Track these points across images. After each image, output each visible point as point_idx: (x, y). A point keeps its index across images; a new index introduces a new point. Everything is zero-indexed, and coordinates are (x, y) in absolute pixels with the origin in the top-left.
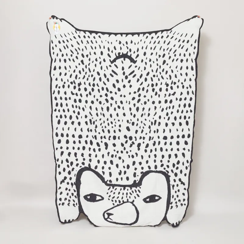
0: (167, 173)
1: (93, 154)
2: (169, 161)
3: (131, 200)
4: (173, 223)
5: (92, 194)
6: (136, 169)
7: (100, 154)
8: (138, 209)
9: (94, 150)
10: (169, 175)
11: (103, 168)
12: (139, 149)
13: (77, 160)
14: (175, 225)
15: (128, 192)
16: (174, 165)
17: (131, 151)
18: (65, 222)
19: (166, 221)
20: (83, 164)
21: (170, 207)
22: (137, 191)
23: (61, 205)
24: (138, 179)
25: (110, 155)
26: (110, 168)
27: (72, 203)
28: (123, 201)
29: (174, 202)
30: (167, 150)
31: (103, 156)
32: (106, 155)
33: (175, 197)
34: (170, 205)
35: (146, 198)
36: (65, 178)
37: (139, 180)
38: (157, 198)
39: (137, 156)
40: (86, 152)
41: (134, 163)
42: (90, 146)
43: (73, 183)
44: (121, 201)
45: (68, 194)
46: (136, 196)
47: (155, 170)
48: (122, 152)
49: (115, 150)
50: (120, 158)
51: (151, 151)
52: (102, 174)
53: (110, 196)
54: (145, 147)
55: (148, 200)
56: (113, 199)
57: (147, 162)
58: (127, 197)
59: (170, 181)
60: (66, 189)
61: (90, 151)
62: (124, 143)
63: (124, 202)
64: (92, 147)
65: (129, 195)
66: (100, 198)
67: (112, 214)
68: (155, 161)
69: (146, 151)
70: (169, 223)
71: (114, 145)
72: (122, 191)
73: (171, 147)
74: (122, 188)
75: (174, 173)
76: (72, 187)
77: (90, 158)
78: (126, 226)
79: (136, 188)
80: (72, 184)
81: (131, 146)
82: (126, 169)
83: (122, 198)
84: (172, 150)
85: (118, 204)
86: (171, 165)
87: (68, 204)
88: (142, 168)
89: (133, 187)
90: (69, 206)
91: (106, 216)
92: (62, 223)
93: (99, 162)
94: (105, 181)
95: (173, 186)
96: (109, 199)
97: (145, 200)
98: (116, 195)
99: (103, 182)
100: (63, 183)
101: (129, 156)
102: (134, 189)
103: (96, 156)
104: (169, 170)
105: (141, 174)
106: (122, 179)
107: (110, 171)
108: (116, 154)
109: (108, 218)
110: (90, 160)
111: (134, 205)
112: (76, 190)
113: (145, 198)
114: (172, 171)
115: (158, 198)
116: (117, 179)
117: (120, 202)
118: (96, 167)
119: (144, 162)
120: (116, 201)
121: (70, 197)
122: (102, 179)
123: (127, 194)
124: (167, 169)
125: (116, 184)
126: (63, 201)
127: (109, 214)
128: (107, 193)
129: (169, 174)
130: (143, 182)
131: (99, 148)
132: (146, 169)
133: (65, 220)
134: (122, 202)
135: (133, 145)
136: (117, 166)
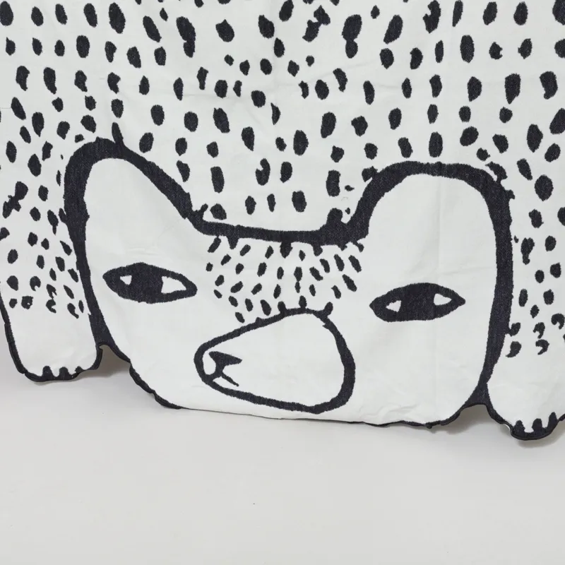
0: (495, 178)
1: (130, 77)
2: (506, 115)
3: (316, 304)
4: (519, 423)
5: (141, 266)
6: (337, 154)
7: (161, 78)
8: (350, 346)
9: (134, 57)
10: (507, 188)
11: (181, 146)
12: (351, 50)
13: (58, 104)
14: (529, 429)
15: (306, 266)
16: (534, 137)
17: (310, 60)
18: (47, 376)
19: (483, 407)
20: (89, 123)
21: (506, 349)
22: (348, 264)
23: (19, 305)
24: (348, 202)
25: (211, 82)
26: (213, 150)
27: (62, 299)
28: (281, 306)
29: (528, 323)
30: (495, 52)
31: (178, 87)
32: (191, 83)
33: (536, 298)
34: (507, 336)
35: (383, 297)
36: (21, 190)
37: (353, 212)
38: (440, 300)
39: (342, 88)
40: (96, 68)
41: (328, 123)
42: (112, 36)
43: (56, 213)
44: (274, 304)
45: (40, 262)
46: (343, 287)
47: (433, 160)
48: (266, 67)
49: (229, 60)
50: (258, 98)
51: (416, 58)
52: (176, 175)
53: (220, 280)
54: (383, 36)
55: (395, 306)
56: (234, 295)
57: (395, 118)
58: (298, 288)
59: (509, 221)
60: (32, 239)
61: (110, 59)
62: (273, 17)
63: (284, 312)
64: (123, 43)
65: (308, 279)
66: (180, 287)
67: (236, 361)
68: (433, 113)
69: (387, 58)
70: (500, 420)
71: (225, 31)
72: (276, 261)
73: (523, 32)
74: (276, 246)
75: (536, 177)
76: (55, 231)
77: (114, 96)
78: (297, 414)
79: (343, 247)
80: (52, 219)
81: (311, 33)
82: (289, 155)
83: (277, 292)
84: (526, 49)
85: (258, 319)
86: (516, 133)
87: (50, 304)
88: (371, 151)
89: (328, 243)
90: (54, 311)
91: (210, 366)
92: (32, 377)
93: (158, 115)
94: (194, 209)
95: (528, 246)
96: (218, 295)
97: (379, 307)
98: (249, 278)
99: (184, 216)
100: (14, 211)
101: (304, 86)
102: (329, 251)
103: (144, 87)
104: (508, 161)
105: (365, 179)
106: (271, 201)
107: (215, 162)
108: (240, 76)
109: (218, 372)
110: (117, 107)
111: (330, 326)
112: (70, 244)
113: (379, 295)
114: (524, 168)
115: (447, 300)
116: (250, 205)
117: (266, 307)
118: (147, 142)
119: (377, 117)
120: (249, 305)
121: (53, 275)
122: (181, 200)
123: (298, 273)
124: (495, 156)
125: (245, 225)
126: (25, 289)
127: (223, 360)
128: (209, 267)
129: (505, 184)
130: (374, 222)
131: (156, 45)
132: (389, 156)
133: (47, 369)
134: (275, 311)
135: (322, 28)
136: (248, 137)
